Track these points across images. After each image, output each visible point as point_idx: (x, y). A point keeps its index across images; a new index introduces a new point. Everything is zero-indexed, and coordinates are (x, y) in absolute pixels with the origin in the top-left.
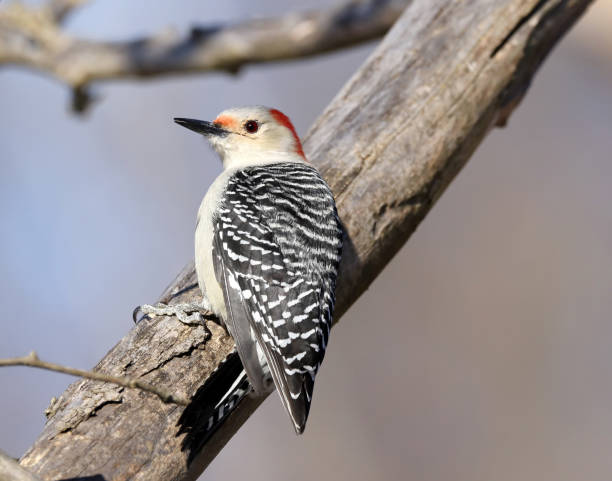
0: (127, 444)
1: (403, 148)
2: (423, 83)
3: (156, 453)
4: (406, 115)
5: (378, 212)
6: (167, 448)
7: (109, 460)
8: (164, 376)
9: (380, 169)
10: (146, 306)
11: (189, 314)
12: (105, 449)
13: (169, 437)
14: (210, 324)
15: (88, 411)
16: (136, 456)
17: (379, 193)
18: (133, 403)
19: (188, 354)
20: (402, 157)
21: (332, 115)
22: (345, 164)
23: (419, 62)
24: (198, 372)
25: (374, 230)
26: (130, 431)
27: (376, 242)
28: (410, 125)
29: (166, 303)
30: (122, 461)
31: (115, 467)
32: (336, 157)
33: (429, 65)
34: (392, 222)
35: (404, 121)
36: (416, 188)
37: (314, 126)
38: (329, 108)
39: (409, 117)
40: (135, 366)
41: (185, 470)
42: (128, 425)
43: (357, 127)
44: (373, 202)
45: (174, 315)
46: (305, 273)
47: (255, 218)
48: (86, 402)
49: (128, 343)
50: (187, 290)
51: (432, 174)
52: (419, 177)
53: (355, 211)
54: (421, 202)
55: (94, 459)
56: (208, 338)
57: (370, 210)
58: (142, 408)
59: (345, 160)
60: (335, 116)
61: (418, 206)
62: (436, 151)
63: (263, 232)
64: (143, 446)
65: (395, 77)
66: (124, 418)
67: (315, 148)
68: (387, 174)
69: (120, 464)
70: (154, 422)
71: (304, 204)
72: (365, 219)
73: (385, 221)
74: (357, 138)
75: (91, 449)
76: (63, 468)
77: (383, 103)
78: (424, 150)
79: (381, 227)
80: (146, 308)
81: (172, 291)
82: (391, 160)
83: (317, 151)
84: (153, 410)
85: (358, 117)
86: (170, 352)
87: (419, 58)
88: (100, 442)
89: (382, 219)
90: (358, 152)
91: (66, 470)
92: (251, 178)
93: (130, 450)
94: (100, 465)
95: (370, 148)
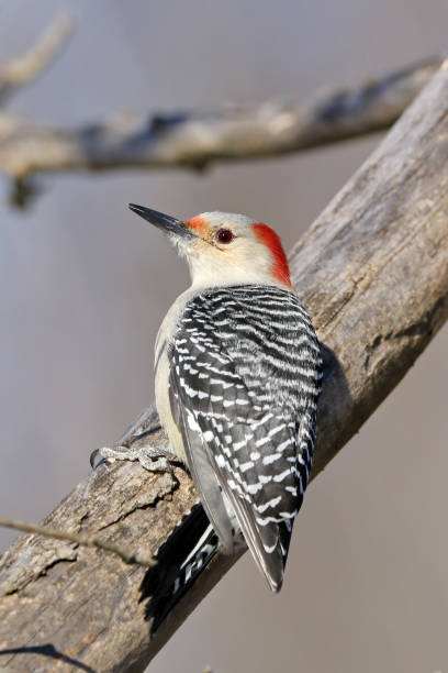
0: (82, 609)
1: (401, 269)
2: (424, 197)
3: (114, 619)
4: (405, 232)
5: (372, 344)
6: (127, 614)
7: (61, 627)
8: (124, 531)
9: (375, 295)
10: (105, 449)
11: (155, 459)
12: (56, 615)
13: (130, 601)
14: (178, 471)
15: (37, 570)
16: (93, 623)
17: (373, 323)
18: (89, 562)
19: (153, 505)
20: (399, 282)
21: (320, 230)
22: (335, 288)
23: (421, 172)
24: (164, 527)
25: (367, 364)
26: (86, 594)
27: (368, 379)
28: (410, 244)
29: (128, 446)
30: (76, 629)
31: (67, 635)
32: (324, 279)
33: (432, 175)
34: (388, 355)
35: (403, 240)
36: (415, 317)
37: (300, 243)
38: (316, 223)
39: (408, 234)
40: (91, 520)
41: (147, 640)
42: (84, 587)
43: (349, 246)
44: (366, 333)
45: (137, 460)
46: (275, 407)
47: (215, 346)
48: (35, 559)
49: (84, 490)
50: (153, 431)
51: (433, 301)
52: (418, 305)
53: (345, 343)
54: (420, 333)
55: (44, 626)
56: (176, 488)
57: (363, 342)
58: (99, 568)
59: (335, 283)
60: (324, 232)
61: (417, 337)
62: (438, 275)
63: (224, 362)
64: (99, 612)
65: (392, 189)
66: (78, 579)
67: (300, 269)
68: (383, 300)
69: (73, 632)
70: (113, 584)
71: (271, 331)
72: (356, 351)
73: (379, 354)
74: (349, 258)
75: (40, 614)
76: (8, 636)
77: (379, 218)
78: (425, 272)
79: (374, 363)
80: (106, 451)
81: (135, 432)
82: (387, 285)
83: (302, 273)
84: (112, 570)
85: (350, 235)
86: (132, 504)
87: (421, 166)
88: (51, 607)
89: (376, 352)
90: (351, 275)
91: (11, 639)
92: (209, 302)
93: (84, 616)
94: (51, 633)
95: (362, 271)
